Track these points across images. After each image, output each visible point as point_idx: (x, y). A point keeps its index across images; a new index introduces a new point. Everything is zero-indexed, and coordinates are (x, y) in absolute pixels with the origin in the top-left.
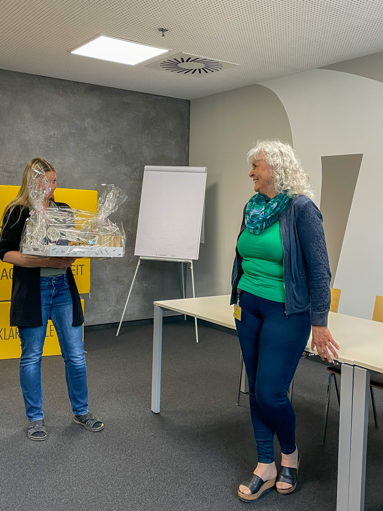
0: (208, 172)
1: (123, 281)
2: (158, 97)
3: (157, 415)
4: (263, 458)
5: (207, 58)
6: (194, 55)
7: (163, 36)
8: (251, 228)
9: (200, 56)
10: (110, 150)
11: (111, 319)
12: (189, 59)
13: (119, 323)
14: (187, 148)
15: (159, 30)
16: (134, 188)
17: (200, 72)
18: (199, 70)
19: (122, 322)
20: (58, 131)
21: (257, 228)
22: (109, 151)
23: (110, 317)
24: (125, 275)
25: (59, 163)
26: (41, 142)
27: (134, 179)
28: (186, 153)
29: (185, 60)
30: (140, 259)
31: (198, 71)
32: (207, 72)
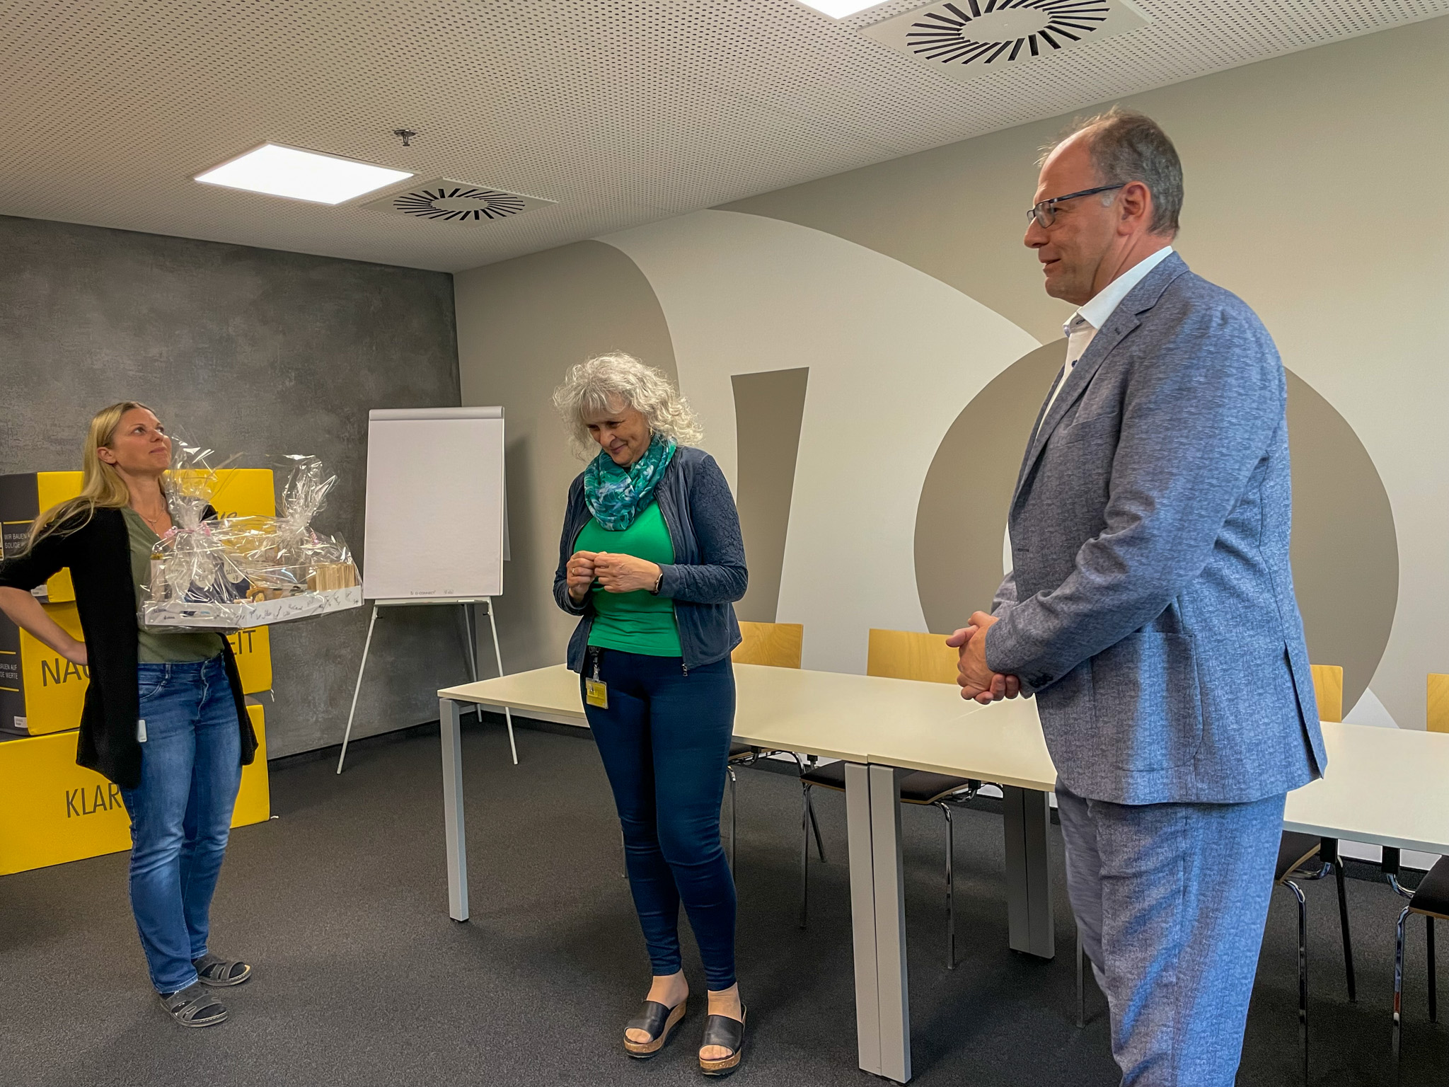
0: (507, 416)
1: (340, 657)
2: (386, 270)
3: (463, 925)
4: (663, 965)
5: (494, 189)
6: (466, 183)
7: (406, 144)
8: (610, 521)
9: (480, 186)
10: (291, 381)
11: (320, 739)
12: (457, 190)
13: (342, 745)
14: (454, 371)
15: (396, 133)
16: (347, 457)
17: (477, 217)
18: (476, 213)
19: (349, 743)
20: (167, 347)
21: (623, 518)
22: (287, 383)
23: (318, 734)
24: (344, 643)
25: (176, 415)
26: (131, 373)
27: (348, 439)
28: (455, 381)
29: (447, 194)
30: (376, 606)
31: (472, 214)
32: (491, 217)
